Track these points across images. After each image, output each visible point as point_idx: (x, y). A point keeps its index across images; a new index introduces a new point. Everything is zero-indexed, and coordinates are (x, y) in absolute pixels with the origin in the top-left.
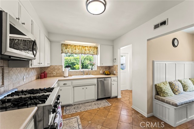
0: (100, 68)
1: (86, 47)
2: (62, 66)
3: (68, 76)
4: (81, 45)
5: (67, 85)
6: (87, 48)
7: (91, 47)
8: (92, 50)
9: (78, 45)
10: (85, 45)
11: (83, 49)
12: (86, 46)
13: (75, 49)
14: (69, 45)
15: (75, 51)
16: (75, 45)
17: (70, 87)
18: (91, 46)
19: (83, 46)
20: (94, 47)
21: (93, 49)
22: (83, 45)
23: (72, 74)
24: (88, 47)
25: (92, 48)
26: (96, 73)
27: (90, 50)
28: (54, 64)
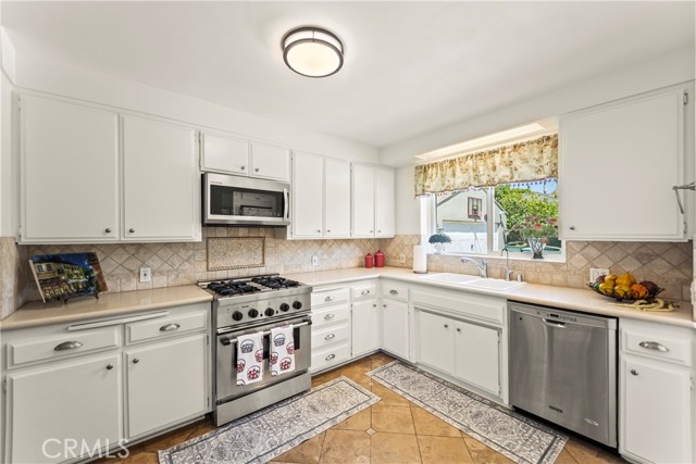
0: (593, 252)
1: (495, 152)
2: (419, 237)
3: (425, 270)
4: (474, 153)
5: (398, 296)
6: (497, 158)
7: (522, 145)
8: (525, 161)
9: (461, 155)
10: (491, 149)
11: (481, 169)
12: (495, 148)
13: (454, 175)
14: (432, 166)
15: (452, 180)
16: (452, 158)
17: (406, 306)
18: (519, 142)
19: (480, 154)
20: (538, 142)
21: (536, 151)
22: (480, 151)
23: (446, 266)
24: (507, 151)
25: (525, 152)
27: (517, 163)
28: (402, 232)
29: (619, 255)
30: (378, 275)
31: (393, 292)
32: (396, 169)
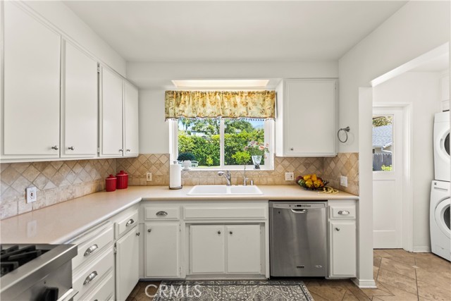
0: (286, 163)
1: (236, 94)
2: (168, 156)
3: (180, 186)
4: (221, 91)
5: (167, 217)
6: (238, 99)
7: (254, 93)
8: (255, 104)
9: (210, 91)
10: (234, 91)
11: (226, 104)
12: (236, 91)
13: (204, 105)
14: (185, 93)
15: (202, 109)
16: (204, 91)
17: (176, 224)
18: (252, 91)
19: (225, 93)
20: (264, 93)
21: (261, 99)
22: (226, 91)
23: (194, 180)
24: (244, 95)
25: (255, 98)
26: (270, 180)
27: (250, 105)
28: (147, 151)
29: (297, 164)
30: (140, 199)
31: (161, 214)
32: (140, 89)
